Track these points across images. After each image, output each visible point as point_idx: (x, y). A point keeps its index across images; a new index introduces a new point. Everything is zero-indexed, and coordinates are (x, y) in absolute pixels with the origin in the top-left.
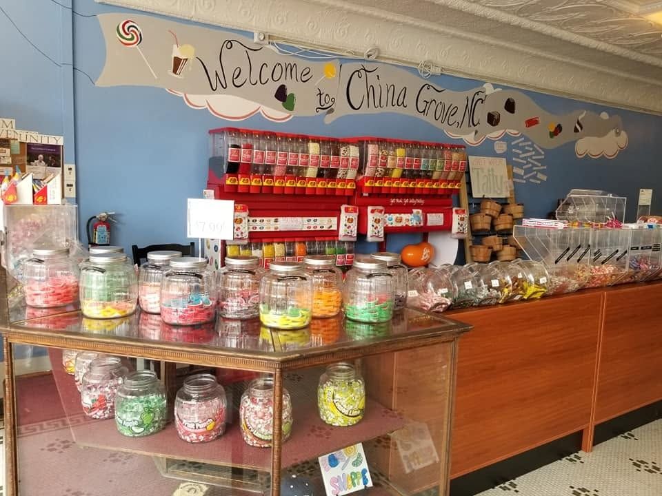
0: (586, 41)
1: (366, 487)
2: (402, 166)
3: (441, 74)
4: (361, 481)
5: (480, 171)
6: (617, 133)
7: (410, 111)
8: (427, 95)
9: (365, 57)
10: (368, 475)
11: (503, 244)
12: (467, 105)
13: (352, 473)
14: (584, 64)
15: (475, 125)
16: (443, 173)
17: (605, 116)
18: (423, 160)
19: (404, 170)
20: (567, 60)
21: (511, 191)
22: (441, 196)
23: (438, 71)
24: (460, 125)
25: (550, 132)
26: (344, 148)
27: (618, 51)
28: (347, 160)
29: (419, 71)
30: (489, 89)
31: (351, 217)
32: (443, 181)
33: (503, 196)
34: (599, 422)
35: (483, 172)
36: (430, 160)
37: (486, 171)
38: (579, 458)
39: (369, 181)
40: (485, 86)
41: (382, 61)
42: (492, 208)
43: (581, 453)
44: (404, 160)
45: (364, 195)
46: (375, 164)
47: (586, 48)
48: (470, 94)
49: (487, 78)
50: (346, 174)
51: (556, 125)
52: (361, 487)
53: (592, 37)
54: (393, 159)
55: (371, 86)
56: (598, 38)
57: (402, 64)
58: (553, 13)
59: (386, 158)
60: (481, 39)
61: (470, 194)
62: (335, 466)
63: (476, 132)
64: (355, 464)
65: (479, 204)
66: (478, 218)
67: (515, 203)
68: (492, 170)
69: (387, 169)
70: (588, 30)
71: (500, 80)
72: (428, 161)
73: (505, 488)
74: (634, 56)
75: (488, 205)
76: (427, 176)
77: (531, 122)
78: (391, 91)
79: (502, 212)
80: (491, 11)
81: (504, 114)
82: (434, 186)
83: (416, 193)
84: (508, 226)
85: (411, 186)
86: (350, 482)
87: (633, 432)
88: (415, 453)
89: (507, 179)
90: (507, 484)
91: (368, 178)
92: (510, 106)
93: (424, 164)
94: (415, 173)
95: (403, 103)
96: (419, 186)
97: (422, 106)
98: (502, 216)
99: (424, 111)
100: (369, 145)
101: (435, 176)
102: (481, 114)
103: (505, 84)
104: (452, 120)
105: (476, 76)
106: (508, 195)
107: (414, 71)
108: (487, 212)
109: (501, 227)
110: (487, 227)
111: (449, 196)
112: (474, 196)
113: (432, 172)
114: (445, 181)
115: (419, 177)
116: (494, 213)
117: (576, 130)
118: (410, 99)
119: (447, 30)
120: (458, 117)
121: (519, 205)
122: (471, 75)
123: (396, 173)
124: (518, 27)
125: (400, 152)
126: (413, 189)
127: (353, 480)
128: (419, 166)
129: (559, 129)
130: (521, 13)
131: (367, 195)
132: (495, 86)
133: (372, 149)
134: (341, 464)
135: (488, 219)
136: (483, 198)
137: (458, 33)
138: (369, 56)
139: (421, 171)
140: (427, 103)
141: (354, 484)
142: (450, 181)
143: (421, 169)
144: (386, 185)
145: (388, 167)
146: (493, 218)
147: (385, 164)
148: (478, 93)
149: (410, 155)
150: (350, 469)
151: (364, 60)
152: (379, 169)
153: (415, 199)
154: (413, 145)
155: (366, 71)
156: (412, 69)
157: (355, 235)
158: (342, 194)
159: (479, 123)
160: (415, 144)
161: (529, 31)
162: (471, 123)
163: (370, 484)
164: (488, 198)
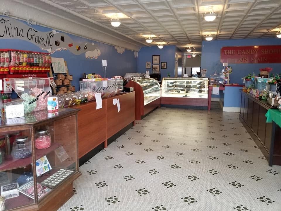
0: (87, 18)
1: (50, 170)
2: (27, 61)
3: (36, 25)
4: (48, 168)
5: (55, 63)
6: (97, 50)
7: (25, 38)
8: (31, 32)
9: (3, 15)
10: (50, 166)
11: (67, 90)
12: (47, 38)
13: (45, 167)
14: (85, 26)
15: (51, 46)
16: (43, 64)
17: (93, 44)
18: (35, 59)
19: (27, 63)
20: (80, 24)
21: (67, 70)
22: (43, 73)
23: (35, 23)
24: (45, 45)
25: (77, 49)
26: (2, 54)
27: (96, 23)
28: (4, 59)
29: (27, 23)
30: (54, 32)
31: (8, 83)
32: (43, 67)
33: (64, 72)
34: (108, 138)
35: (56, 63)
36: (38, 59)
37: (57, 63)
38: (105, 150)
39: (13, 68)
40: (53, 30)
41: (12, 17)
42: (62, 77)
43: (105, 149)
44: (27, 59)
45: (11, 73)
46: (15, 61)
47: (87, 21)
48: (48, 33)
49: (53, 28)
50: (4, 64)
51: (78, 47)
52: (48, 170)
53: (89, 17)
54: (22, 58)
55: (7, 27)
56: (90, 18)
57: (19, 19)
58: (77, 9)
59: (20, 58)
60: (51, 13)
61: (53, 72)
62: (38, 165)
63: (52, 48)
64: (45, 163)
65: (57, 76)
66: (58, 81)
67: (69, 75)
68: (59, 62)
69: (20, 63)
70: (87, 15)
71: (58, 29)
72: (37, 59)
73: (87, 163)
74: (101, 25)
75: (60, 76)
76: (37, 65)
77: (70, 45)
78: (16, 30)
79: (65, 78)
80: (56, 4)
81: (61, 42)
82: (40, 69)
83: (33, 72)
84: (68, 83)
85: (31, 69)
86: (44, 169)
87: (116, 140)
88: (62, 156)
89: (65, 66)
90: (87, 162)
91: (12, 66)
92: (62, 39)
93: (35, 61)
94: (32, 64)
95: (22, 35)
96: (34, 69)
97: (30, 37)
98: (66, 80)
99: (31, 39)
100: (11, 53)
101: (40, 65)
102: (53, 41)
103: (60, 31)
104: (42, 43)
105: (50, 27)
106: (66, 72)
107: (25, 22)
108: (60, 78)
109: (66, 84)
110: (61, 84)
111: (46, 73)
112: (54, 73)
113: (39, 63)
114: (44, 67)
115: (34, 66)
116: (63, 79)
117: (85, 49)
118: (25, 34)
119: (38, 8)
120: (45, 42)
121: (71, 75)
122: (47, 26)
123: (24, 64)
124: (65, 11)
125: (25, 56)
126: (32, 70)
127: (45, 169)
128: (33, 61)
129: (79, 48)
130: (67, 7)
131: (12, 73)
132: (57, 31)
133: (13, 54)
134: (40, 165)
135: (61, 81)
136: (58, 73)
137: (42, 10)
138: (5, 14)
139: (34, 63)
140: (32, 36)
141: (46, 170)
142: (46, 67)
143: (34, 62)
144: (20, 69)
145: (21, 61)
146: (63, 81)
147: (19, 60)
148: (50, 33)
149: (29, 57)
150: (43, 165)
151: (3, 16)
152: (17, 63)
153: (33, 74)
154: (30, 53)
155: (4, 21)
156: (24, 21)
157: (11, 91)
158: (3, 73)
159: (52, 45)
160: (31, 52)
161: (69, 13)
162: (49, 45)
163: (51, 169)
164: (60, 73)
